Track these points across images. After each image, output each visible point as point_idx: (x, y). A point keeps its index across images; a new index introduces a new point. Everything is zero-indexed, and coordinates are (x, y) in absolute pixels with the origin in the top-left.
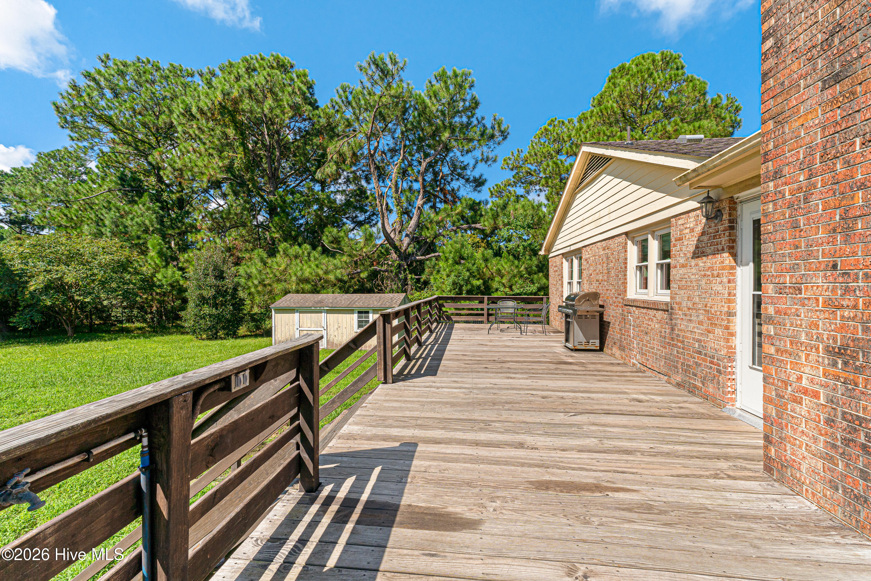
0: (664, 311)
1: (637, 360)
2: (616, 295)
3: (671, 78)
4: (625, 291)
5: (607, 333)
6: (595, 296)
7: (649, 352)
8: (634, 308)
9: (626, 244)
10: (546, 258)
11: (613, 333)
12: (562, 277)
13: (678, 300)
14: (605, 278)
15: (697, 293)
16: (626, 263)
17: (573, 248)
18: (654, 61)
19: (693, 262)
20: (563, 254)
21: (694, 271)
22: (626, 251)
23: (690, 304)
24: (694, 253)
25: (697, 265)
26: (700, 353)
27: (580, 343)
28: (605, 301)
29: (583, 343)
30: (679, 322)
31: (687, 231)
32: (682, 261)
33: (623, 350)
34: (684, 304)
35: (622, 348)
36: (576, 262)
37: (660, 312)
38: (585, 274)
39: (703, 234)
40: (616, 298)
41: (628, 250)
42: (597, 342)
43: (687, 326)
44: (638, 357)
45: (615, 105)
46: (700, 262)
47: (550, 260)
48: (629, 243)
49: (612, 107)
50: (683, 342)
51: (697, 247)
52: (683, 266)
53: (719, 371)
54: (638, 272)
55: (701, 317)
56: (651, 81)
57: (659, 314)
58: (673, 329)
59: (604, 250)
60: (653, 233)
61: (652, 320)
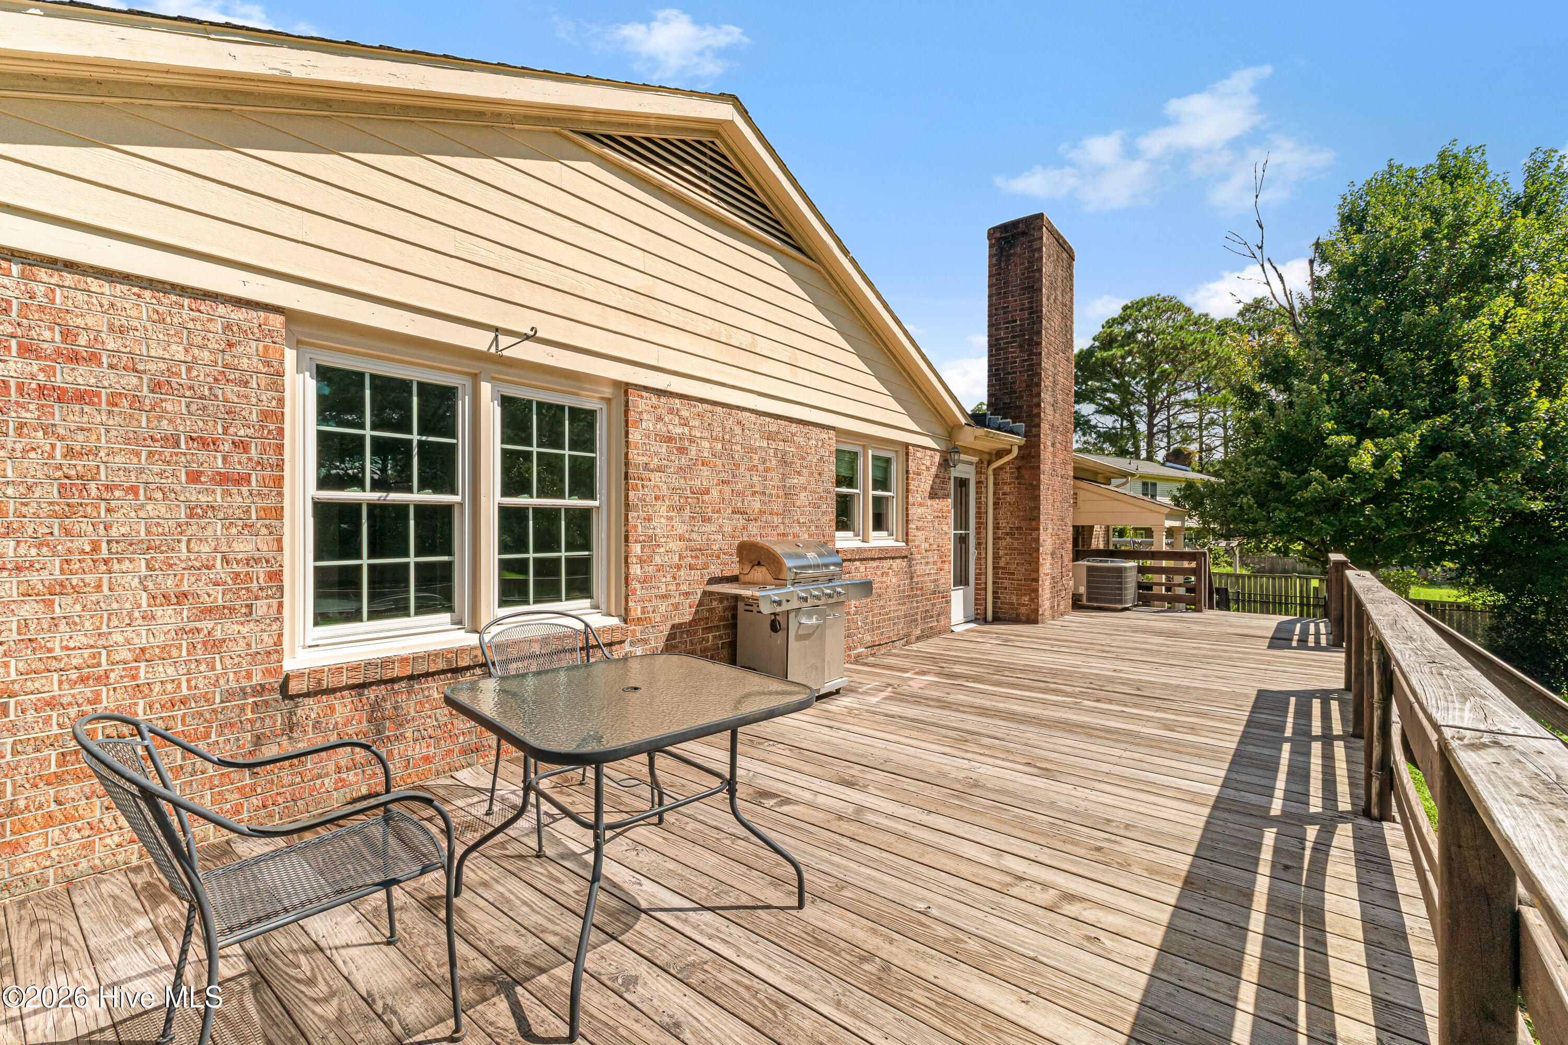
0: (904, 557)
4: (833, 536)
7: (884, 620)
13: (917, 542)
15: (932, 534)
19: (929, 502)
21: (929, 511)
22: (833, 462)
23: (929, 546)
24: (929, 493)
25: (932, 506)
26: (935, 591)
30: (919, 567)
32: (920, 499)
34: (923, 546)
37: (898, 561)
43: (925, 570)
46: (935, 504)
50: (922, 588)
51: (933, 487)
52: (921, 505)
55: (936, 557)
60: (869, 449)
61: (887, 574)
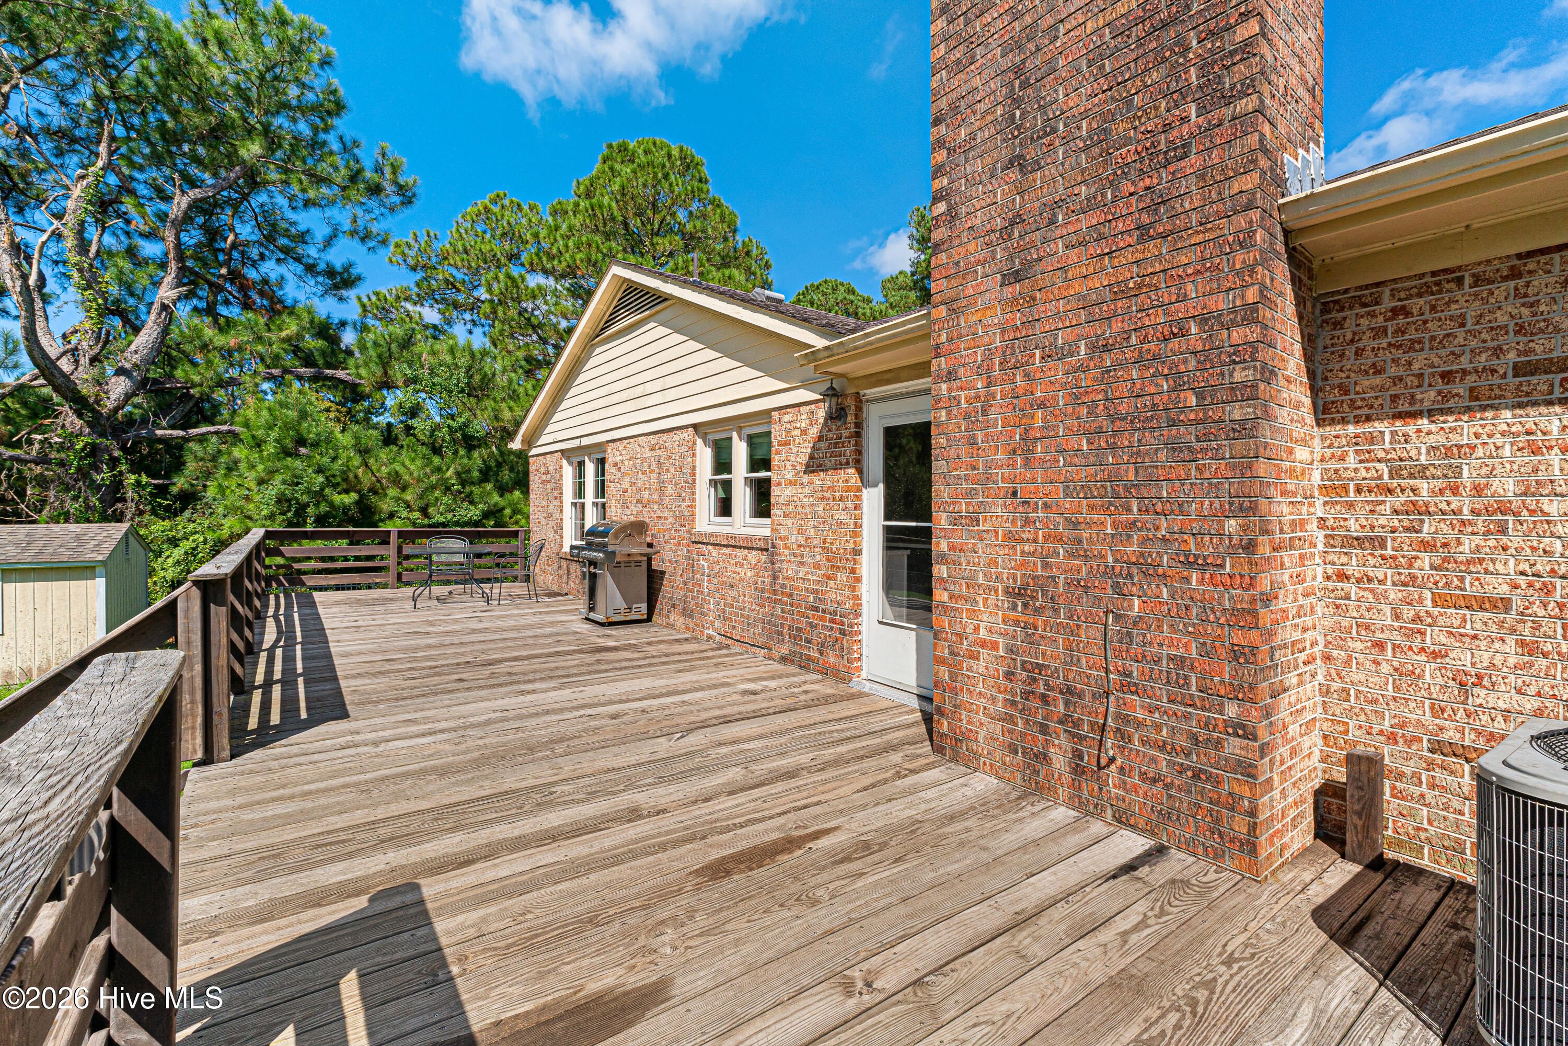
0: (762, 550)
1: (715, 630)
2: (677, 526)
3: (693, 192)
4: (693, 520)
5: (660, 590)
6: (639, 527)
7: (737, 615)
8: (710, 548)
9: (694, 443)
10: (522, 456)
11: (669, 590)
12: (561, 493)
13: (783, 533)
14: (656, 497)
15: (811, 523)
16: (694, 475)
17: (586, 441)
18: (669, 156)
19: (806, 479)
20: (562, 451)
21: (807, 491)
22: (694, 455)
23: (801, 540)
24: (807, 466)
25: (811, 483)
26: (816, 609)
27: (617, 611)
28: (654, 536)
29: (622, 611)
30: (785, 566)
31: (797, 432)
32: (789, 476)
33: (691, 617)
34: (793, 539)
35: (687, 613)
36: (590, 468)
37: (754, 552)
38: (612, 489)
39: (820, 438)
40: (676, 530)
41: (698, 452)
42: (644, 606)
43: (797, 572)
44: (717, 624)
45: (614, 205)
46: (817, 479)
47: (531, 460)
48: (699, 441)
49: (610, 208)
50: (790, 595)
51: (811, 457)
52: (790, 483)
53: (843, 633)
54: (712, 490)
55: (818, 558)
56: (667, 185)
57: (753, 556)
58: (775, 577)
59: (653, 449)
60: (739, 430)
61: (741, 565)
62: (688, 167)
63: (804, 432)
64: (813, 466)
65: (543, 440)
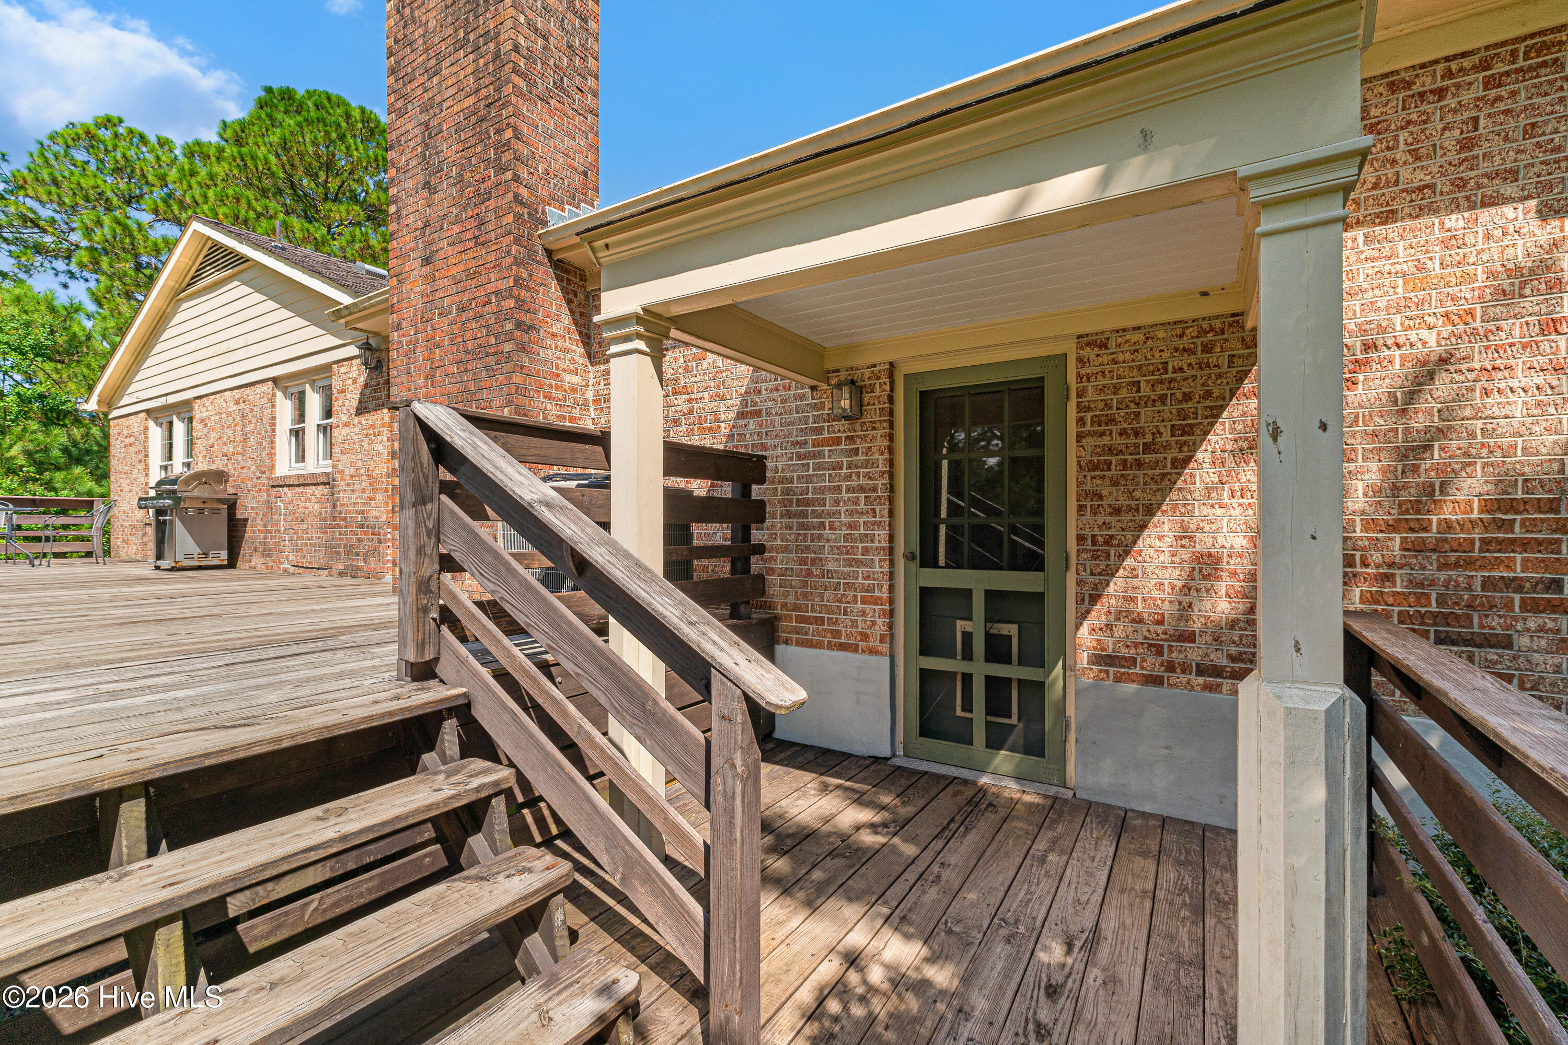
0: (325, 484)
1: (289, 563)
2: (258, 474)
4: (273, 466)
5: (243, 537)
6: (220, 476)
7: (306, 545)
8: (286, 489)
9: (274, 395)
11: (252, 535)
12: (147, 456)
13: (340, 467)
14: (240, 449)
15: (360, 457)
16: (274, 424)
17: (172, 399)
18: (348, 116)
19: (356, 420)
20: (148, 411)
21: (357, 430)
22: (273, 406)
23: (353, 470)
24: (357, 409)
25: (360, 423)
26: (362, 526)
27: (189, 556)
28: (238, 486)
29: (196, 556)
30: (341, 494)
31: (350, 381)
32: (345, 418)
33: (270, 556)
34: (347, 472)
35: (267, 553)
36: (179, 428)
37: (320, 487)
38: (199, 446)
39: (366, 386)
40: (258, 478)
41: (278, 404)
42: (224, 554)
43: (350, 498)
44: (291, 557)
45: (272, 159)
46: (363, 419)
47: (112, 423)
48: (279, 394)
49: (266, 161)
50: (345, 519)
51: (360, 402)
52: (346, 425)
53: (380, 541)
54: (293, 439)
55: (364, 484)
56: (343, 148)
57: (320, 491)
58: (334, 506)
59: (237, 403)
60: (312, 383)
61: (310, 500)
62: (372, 132)
63: (355, 381)
64: (362, 410)
65: (126, 400)
